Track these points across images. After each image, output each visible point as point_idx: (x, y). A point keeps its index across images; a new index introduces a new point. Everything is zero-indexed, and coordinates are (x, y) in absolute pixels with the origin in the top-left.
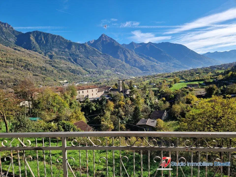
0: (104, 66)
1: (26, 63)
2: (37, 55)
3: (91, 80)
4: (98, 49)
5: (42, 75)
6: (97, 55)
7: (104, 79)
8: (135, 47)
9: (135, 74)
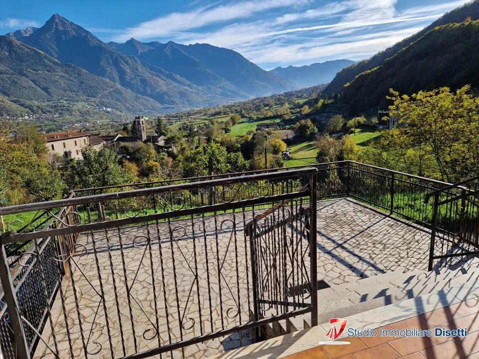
0: (69, 93)
6: (45, 65)
7: (73, 124)
8: (140, 51)
9: (147, 111)
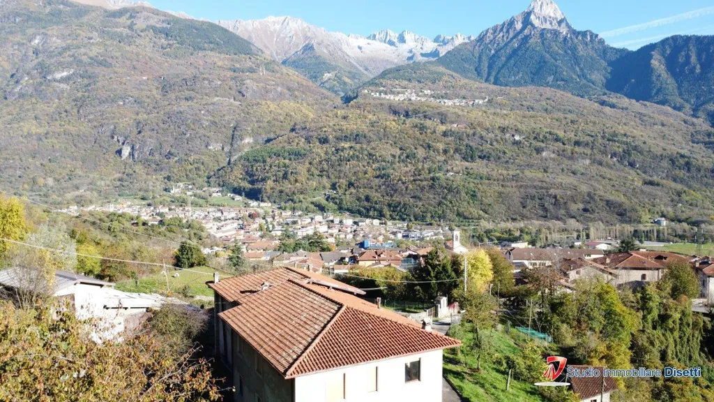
1: (627, 143)
2: (666, 114)
5: (673, 185)
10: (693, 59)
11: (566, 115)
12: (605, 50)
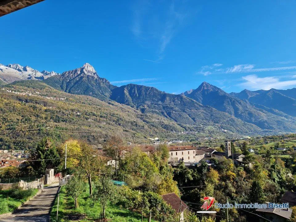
0: (205, 121)
1: (117, 117)
2: (129, 108)
3: (187, 139)
4: (197, 100)
5: (132, 131)
7: (204, 137)
8: (250, 96)
9: (251, 133)
10: (136, 92)
11: (97, 107)
12: (110, 86)
